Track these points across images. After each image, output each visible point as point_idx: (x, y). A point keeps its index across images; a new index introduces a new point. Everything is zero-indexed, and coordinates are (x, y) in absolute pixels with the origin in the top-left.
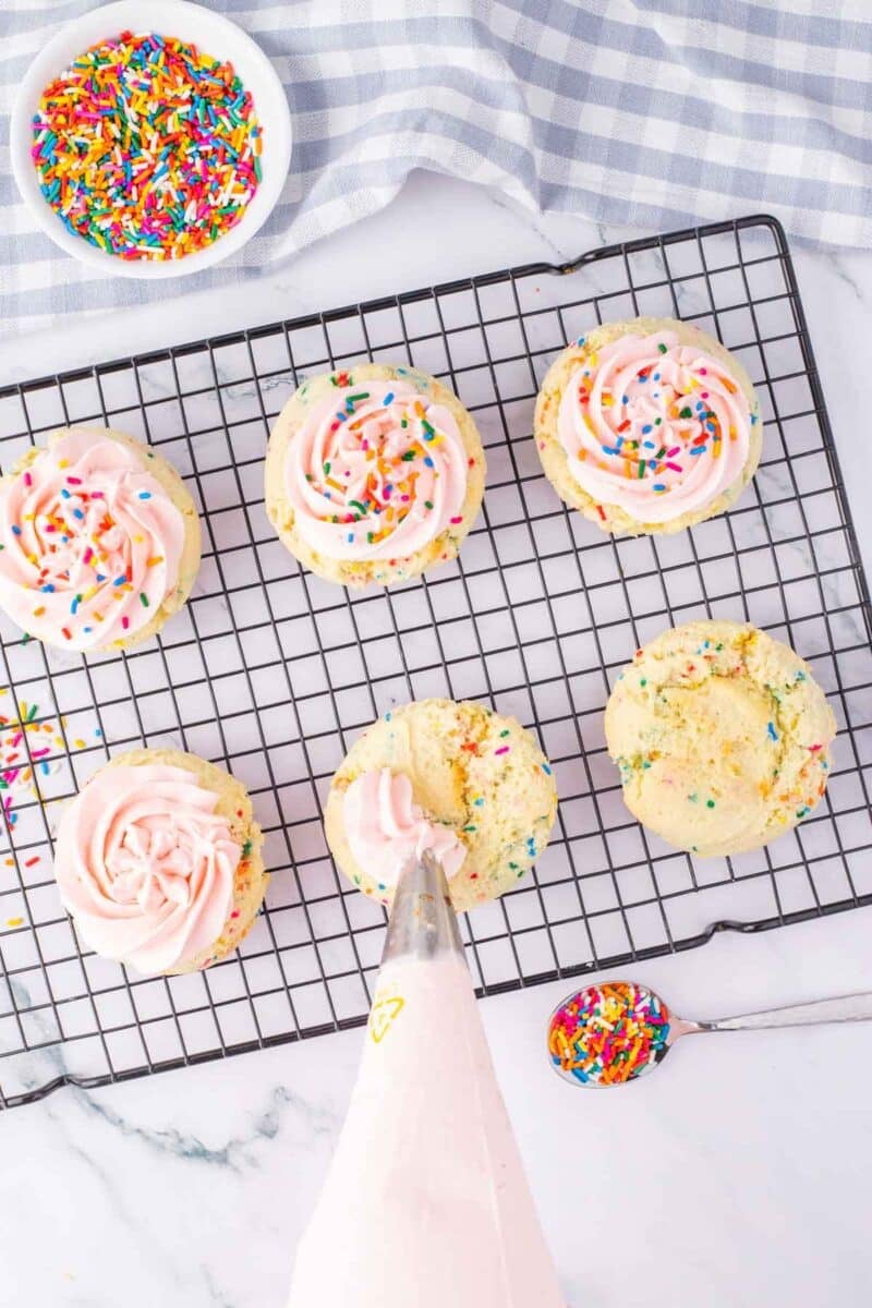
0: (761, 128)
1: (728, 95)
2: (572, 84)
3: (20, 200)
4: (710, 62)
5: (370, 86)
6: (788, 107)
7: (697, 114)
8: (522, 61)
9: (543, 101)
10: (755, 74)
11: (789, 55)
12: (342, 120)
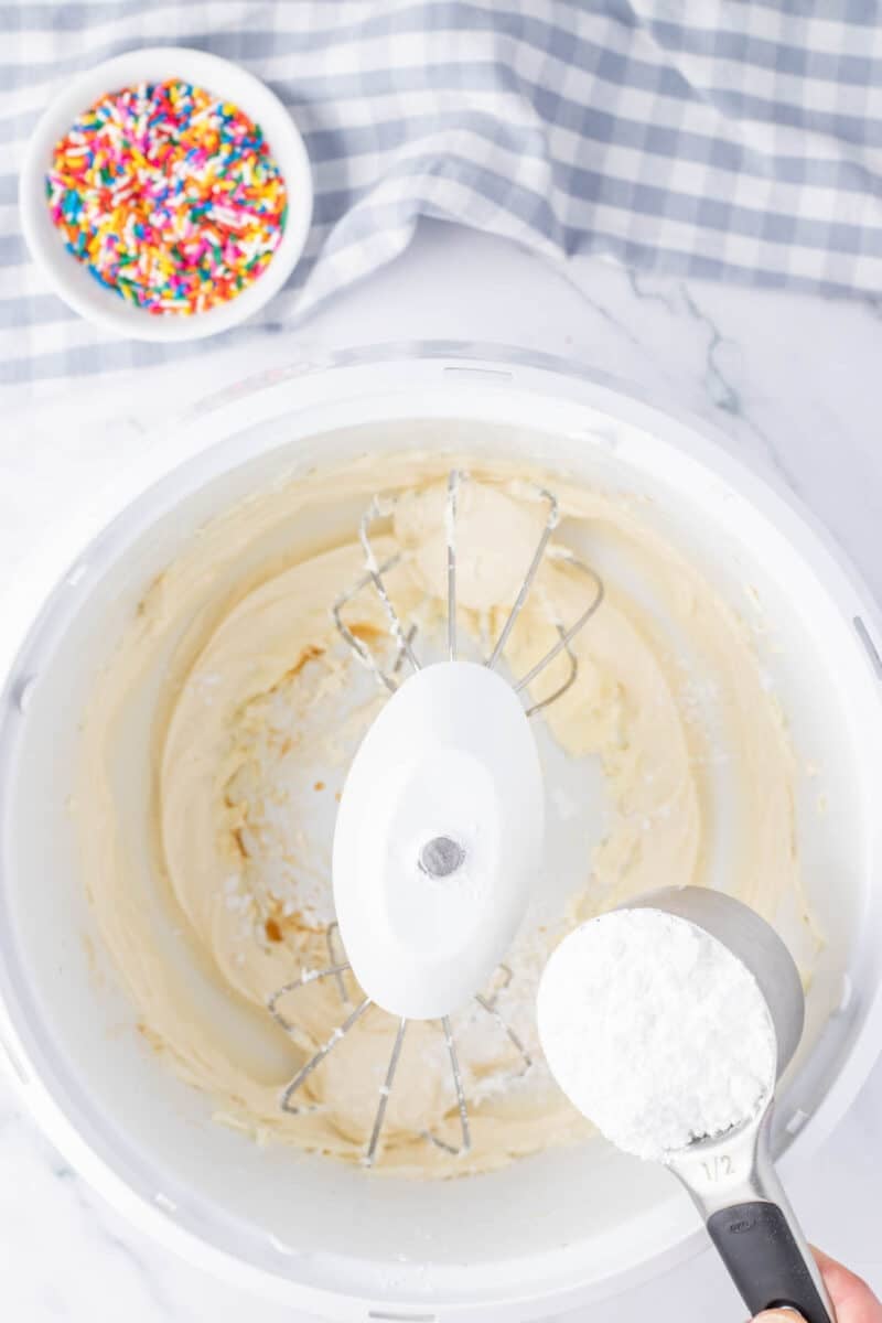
0: (792, 171)
1: (758, 137)
2: (597, 126)
3: (30, 260)
4: (736, 103)
5: (391, 134)
6: (820, 149)
7: (727, 156)
8: (547, 103)
9: (568, 145)
10: (785, 115)
11: (819, 95)
12: (362, 168)
